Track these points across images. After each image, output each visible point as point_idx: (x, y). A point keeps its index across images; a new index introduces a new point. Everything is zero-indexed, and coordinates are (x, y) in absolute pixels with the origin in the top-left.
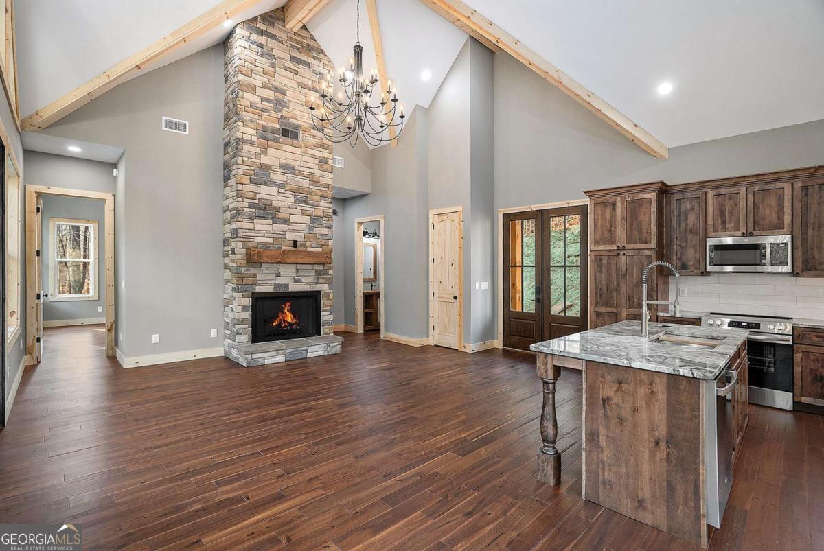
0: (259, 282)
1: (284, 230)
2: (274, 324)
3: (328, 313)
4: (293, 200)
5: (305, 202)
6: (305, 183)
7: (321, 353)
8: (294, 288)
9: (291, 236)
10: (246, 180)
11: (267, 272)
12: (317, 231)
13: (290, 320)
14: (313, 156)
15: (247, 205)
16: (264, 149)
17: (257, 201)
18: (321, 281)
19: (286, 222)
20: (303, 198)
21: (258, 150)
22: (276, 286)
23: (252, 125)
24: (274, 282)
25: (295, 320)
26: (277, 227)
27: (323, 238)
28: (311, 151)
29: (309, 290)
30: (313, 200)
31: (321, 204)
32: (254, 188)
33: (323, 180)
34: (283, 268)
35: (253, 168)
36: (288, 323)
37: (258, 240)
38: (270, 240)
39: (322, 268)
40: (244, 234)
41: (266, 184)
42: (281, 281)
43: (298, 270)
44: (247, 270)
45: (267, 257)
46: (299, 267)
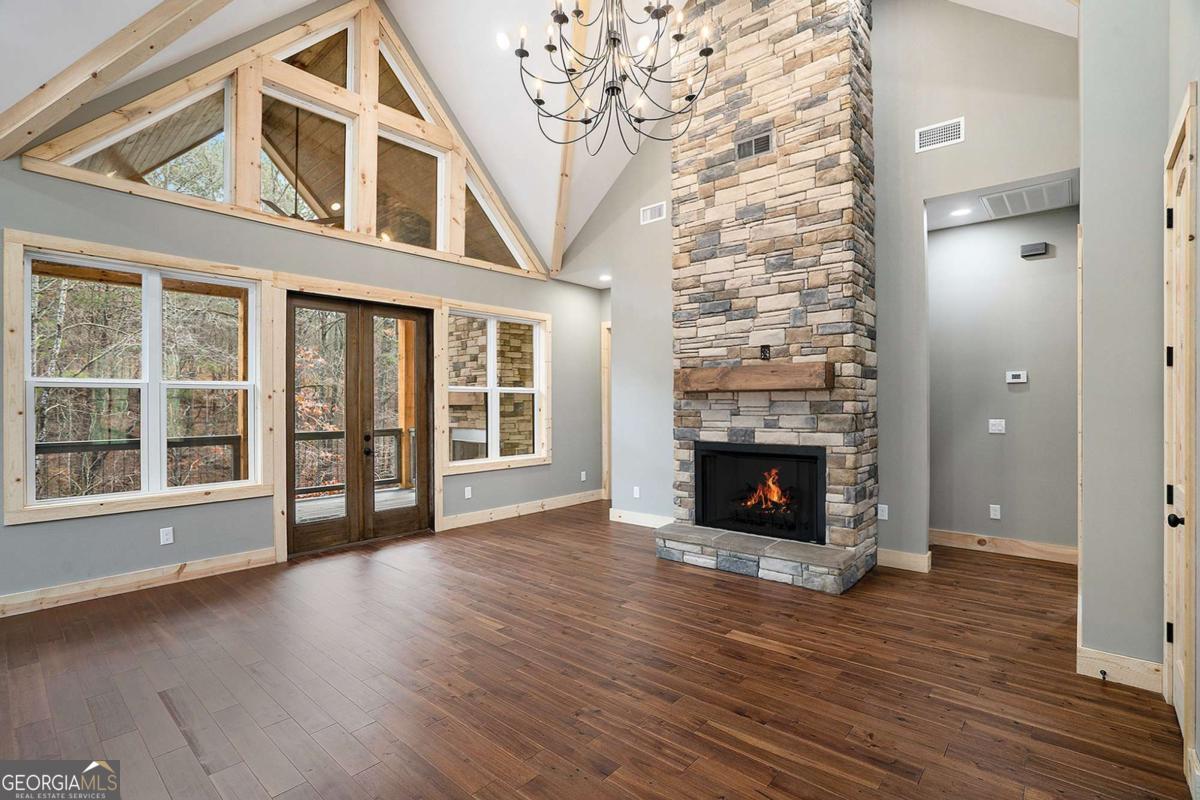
0: (704, 424)
1: (745, 328)
2: (749, 503)
3: (840, 498)
4: (762, 270)
5: (788, 264)
6: (787, 227)
7: (787, 578)
8: (764, 437)
9: (757, 339)
10: (685, 259)
11: (717, 406)
12: (814, 319)
13: (775, 498)
14: (805, 165)
15: (685, 299)
16: (709, 197)
17: (701, 290)
18: (822, 425)
19: (749, 313)
20: (782, 257)
21: (701, 203)
22: (732, 431)
23: (691, 169)
24: (728, 424)
25: (784, 500)
26: (733, 326)
27: (828, 331)
28: (796, 158)
29: (796, 443)
30: (804, 255)
31: (823, 259)
32: (695, 269)
33: (825, 206)
34: (744, 401)
35: (693, 237)
36: (773, 503)
37: (703, 353)
38: (722, 351)
39: (827, 398)
40: (683, 347)
41: (713, 256)
42: (740, 423)
43: (772, 402)
44: (687, 404)
45: (696, 381)
46: (775, 396)
